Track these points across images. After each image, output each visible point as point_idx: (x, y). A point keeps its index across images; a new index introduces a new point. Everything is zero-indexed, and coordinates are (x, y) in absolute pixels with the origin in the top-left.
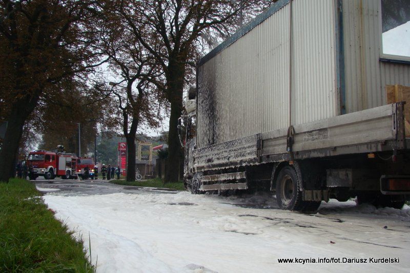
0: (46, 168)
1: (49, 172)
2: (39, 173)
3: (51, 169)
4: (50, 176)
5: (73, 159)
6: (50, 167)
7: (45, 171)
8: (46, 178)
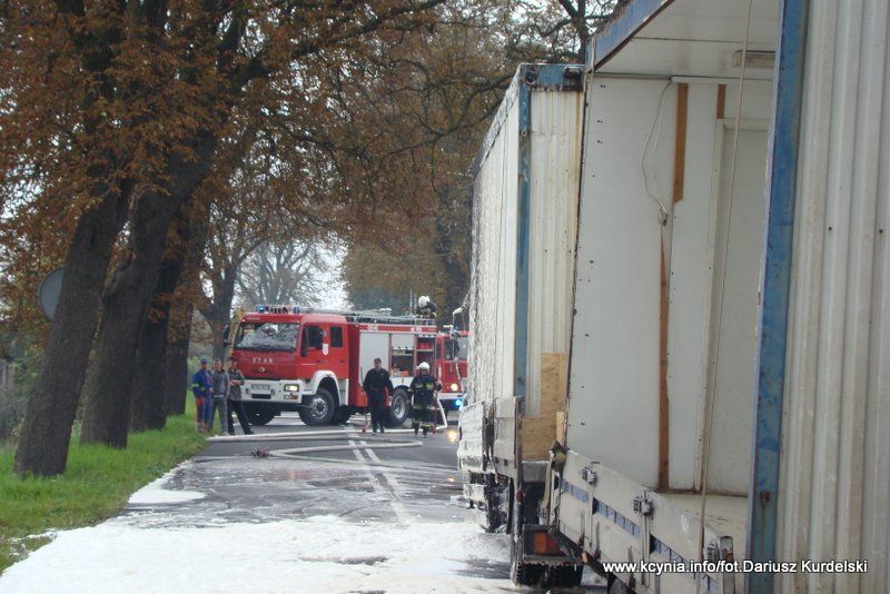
0: (308, 381)
1: (319, 394)
2: (277, 398)
3: (327, 384)
4: (323, 414)
5: (421, 341)
6: (321, 375)
7: (303, 392)
8: (309, 420)
